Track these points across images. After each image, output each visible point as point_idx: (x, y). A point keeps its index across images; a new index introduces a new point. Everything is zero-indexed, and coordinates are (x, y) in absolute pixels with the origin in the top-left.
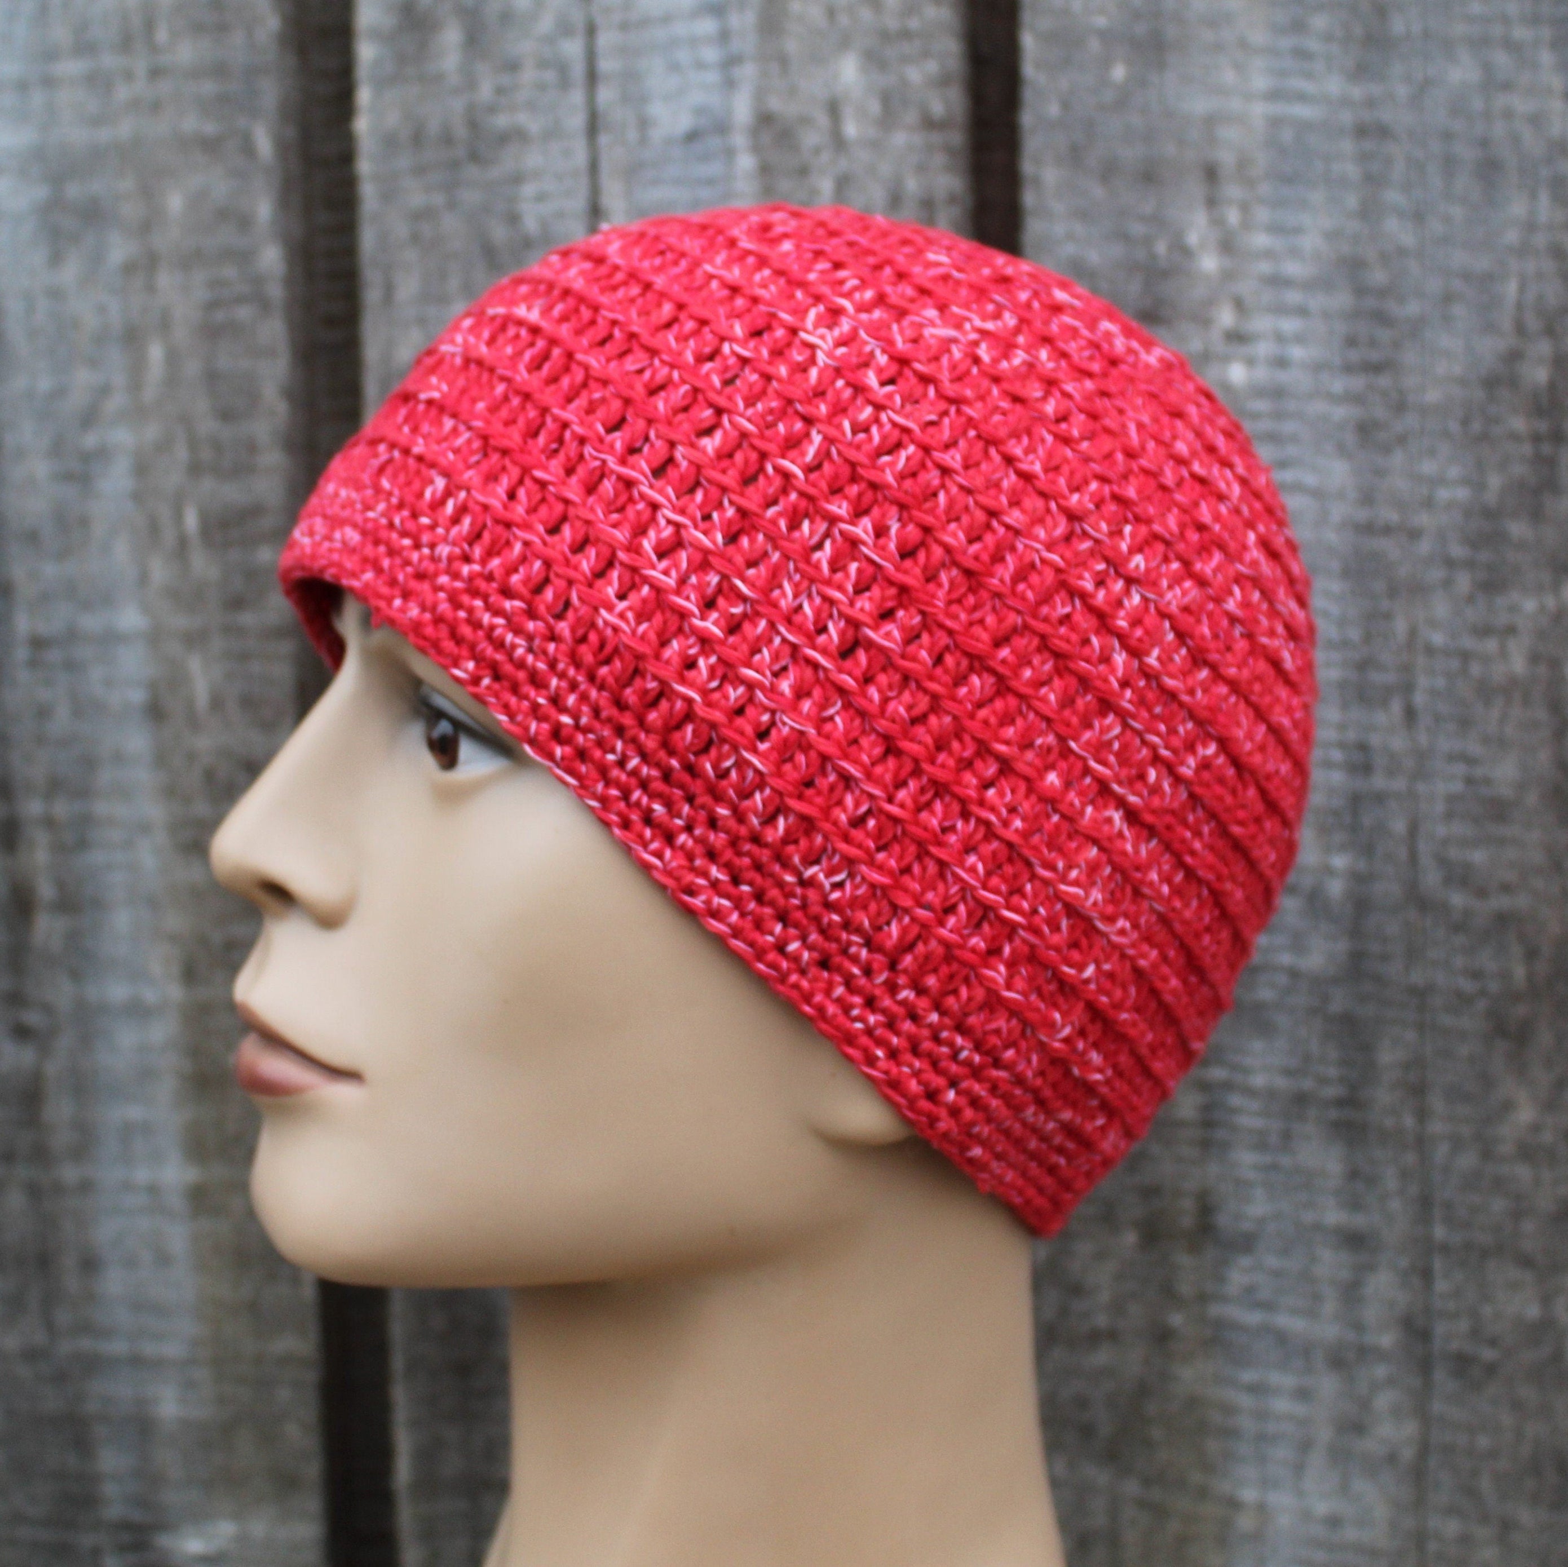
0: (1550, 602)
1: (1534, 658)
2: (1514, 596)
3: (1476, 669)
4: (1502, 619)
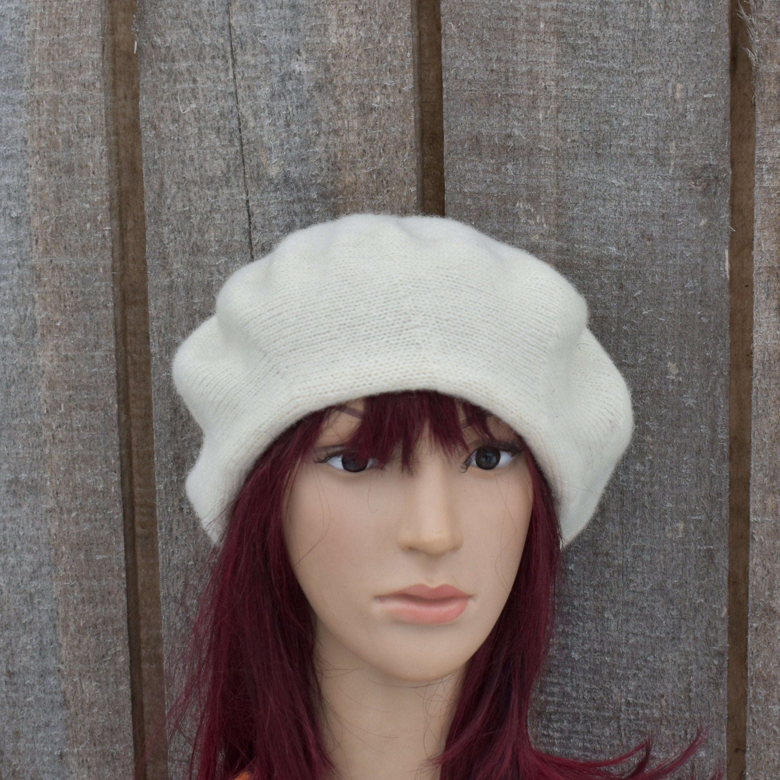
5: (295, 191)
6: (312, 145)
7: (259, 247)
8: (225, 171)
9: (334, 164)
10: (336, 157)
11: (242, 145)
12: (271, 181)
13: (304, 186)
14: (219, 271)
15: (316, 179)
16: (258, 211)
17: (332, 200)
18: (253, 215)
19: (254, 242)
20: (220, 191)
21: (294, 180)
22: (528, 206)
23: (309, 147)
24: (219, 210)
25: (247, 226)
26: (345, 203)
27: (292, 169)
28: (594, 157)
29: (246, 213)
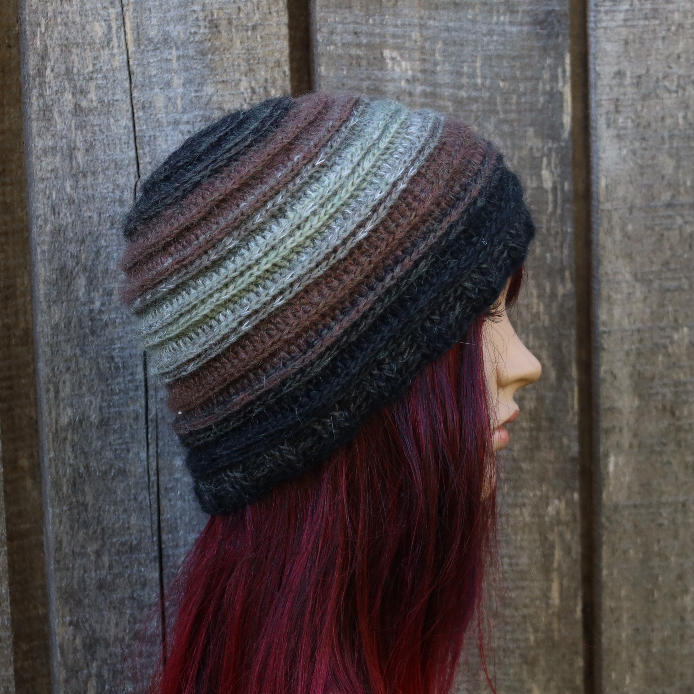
0: (538, 493)
1: (533, 515)
2: (524, 491)
3: (511, 521)
4: (520, 501)
5: (174, 49)
6: (190, 4)
7: (140, 105)
8: (106, 32)
9: (211, 21)
10: (212, 15)
11: (122, 6)
12: (150, 40)
13: (182, 44)
14: (100, 130)
15: (194, 37)
16: (139, 70)
17: (210, 56)
18: (134, 74)
19: (135, 102)
20: (102, 52)
21: (173, 39)
22: (395, 54)
23: (186, 7)
24: (101, 70)
25: (127, 85)
26: (222, 60)
27: (170, 28)
28: (452, 6)
29: (127, 73)
